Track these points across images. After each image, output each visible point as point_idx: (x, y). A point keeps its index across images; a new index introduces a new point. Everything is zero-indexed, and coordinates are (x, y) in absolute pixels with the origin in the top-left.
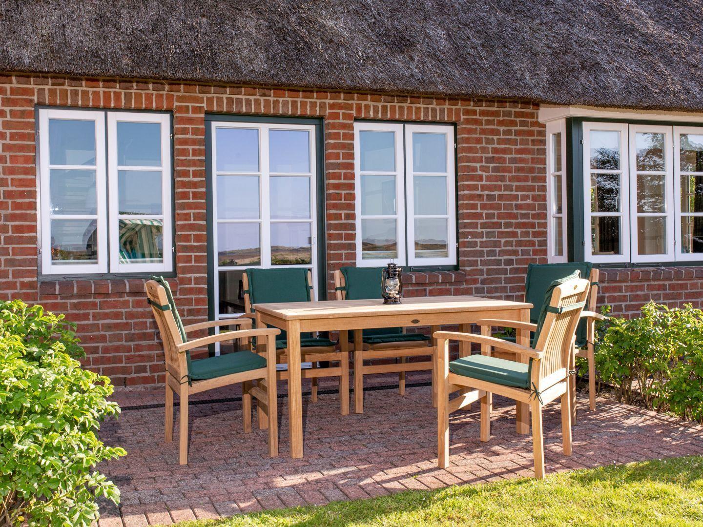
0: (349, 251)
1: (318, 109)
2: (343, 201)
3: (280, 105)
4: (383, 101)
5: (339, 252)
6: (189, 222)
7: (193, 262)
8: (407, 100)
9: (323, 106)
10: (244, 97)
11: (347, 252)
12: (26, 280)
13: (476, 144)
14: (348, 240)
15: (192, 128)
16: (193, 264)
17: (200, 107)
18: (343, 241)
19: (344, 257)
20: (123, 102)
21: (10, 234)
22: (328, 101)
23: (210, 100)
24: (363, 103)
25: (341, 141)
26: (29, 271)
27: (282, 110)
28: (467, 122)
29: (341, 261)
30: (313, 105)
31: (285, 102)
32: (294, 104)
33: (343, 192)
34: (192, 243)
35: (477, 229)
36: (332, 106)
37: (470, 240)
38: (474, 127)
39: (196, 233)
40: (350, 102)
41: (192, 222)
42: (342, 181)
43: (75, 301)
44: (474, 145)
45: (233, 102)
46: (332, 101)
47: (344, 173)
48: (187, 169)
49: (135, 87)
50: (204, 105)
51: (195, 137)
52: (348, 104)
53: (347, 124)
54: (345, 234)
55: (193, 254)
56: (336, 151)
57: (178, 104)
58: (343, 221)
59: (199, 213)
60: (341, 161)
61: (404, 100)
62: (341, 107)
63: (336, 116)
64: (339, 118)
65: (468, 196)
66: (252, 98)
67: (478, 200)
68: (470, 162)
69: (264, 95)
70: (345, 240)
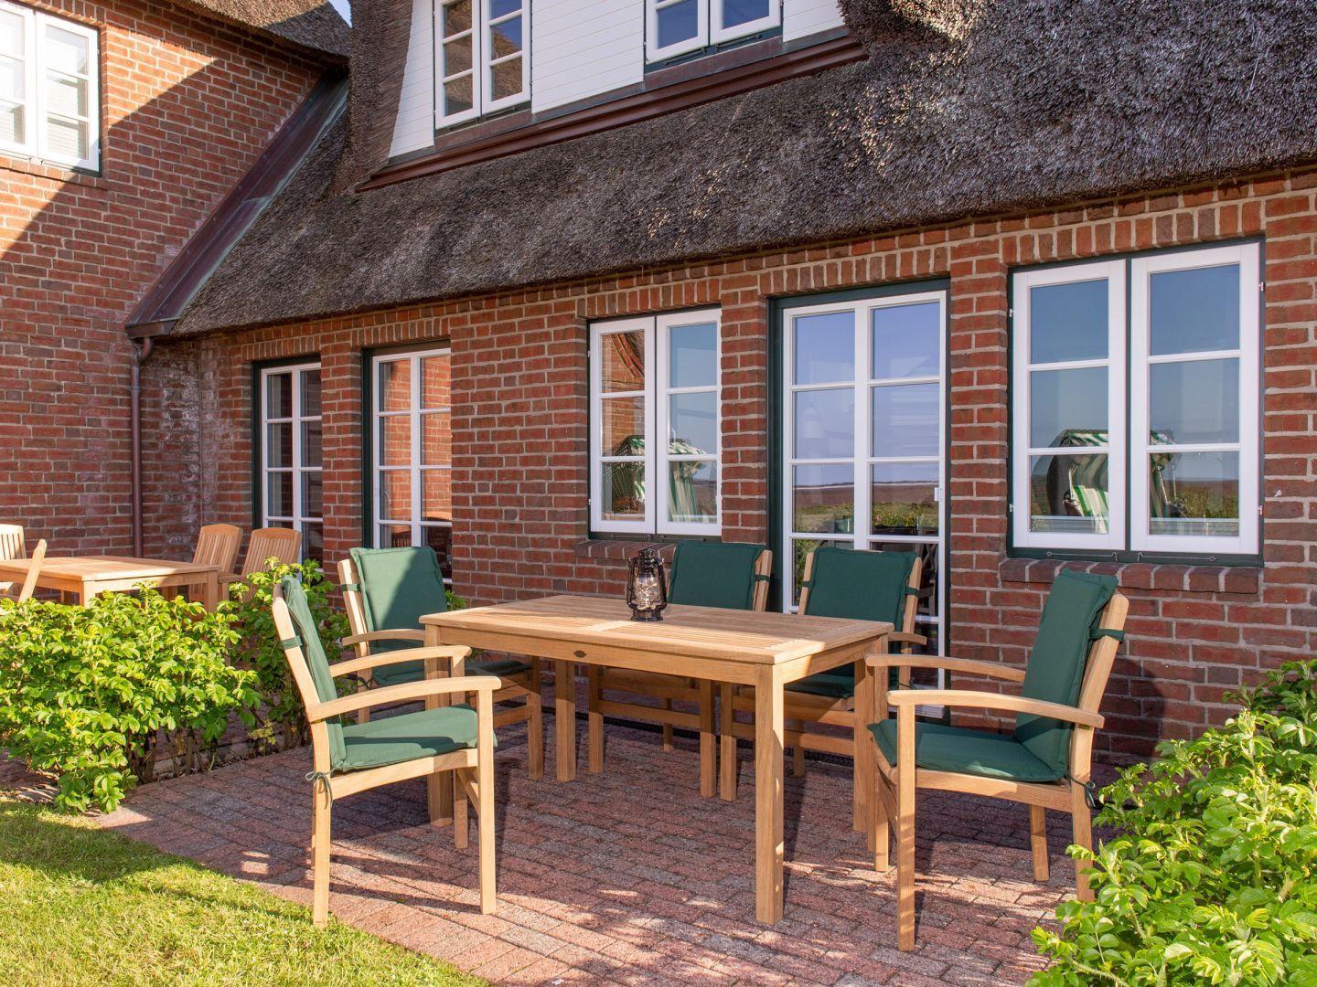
0: (986, 516)
1: (932, 262)
2: (975, 424)
3: (868, 266)
4: (1056, 222)
5: (966, 516)
6: (736, 465)
7: (740, 523)
8: (1112, 211)
9: (940, 255)
10: (811, 265)
11: (980, 516)
12: (566, 537)
13: (1305, 276)
14: (984, 495)
15: (742, 325)
16: (740, 527)
17: (752, 292)
18: (975, 498)
19: (975, 526)
20: (661, 300)
21: (553, 481)
22: (948, 245)
23: (765, 277)
24: (1018, 235)
25: (975, 314)
26: (568, 526)
27: (871, 274)
28: (1280, 228)
29: (968, 534)
30: (924, 256)
31: (873, 260)
32: (890, 260)
33: (976, 407)
34: (740, 496)
35: (1305, 474)
36: (957, 253)
37: (1282, 500)
38: (1300, 237)
39: (743, 480)
40: (992, 238)
41: (740, 464)
42: (975, 387)
43: (611, 568)
44: (1298, 280)
45: (796, 275)
46: (956, 244)
47: (979, 372)
48: (734, 386)
49: (670, 279)
50: (757, 287)
51: (745, 337)
52: (988, 242)
53: (985, 279)
54: (977, 483)
55: (740, 512)
56: (962, 334)
57: (725, 292)
58: (975, 461)
59: (747, 452)
60: (973, 350)
61: (1105, 213)
62: (973, 250)
63: (966, 268)
64: (970, 272)
65: (1278, 399)
66: (823, 263)
67: (1308, 408)
68: (1285, 320)
69: (838, 256)
70: (978, 495)
